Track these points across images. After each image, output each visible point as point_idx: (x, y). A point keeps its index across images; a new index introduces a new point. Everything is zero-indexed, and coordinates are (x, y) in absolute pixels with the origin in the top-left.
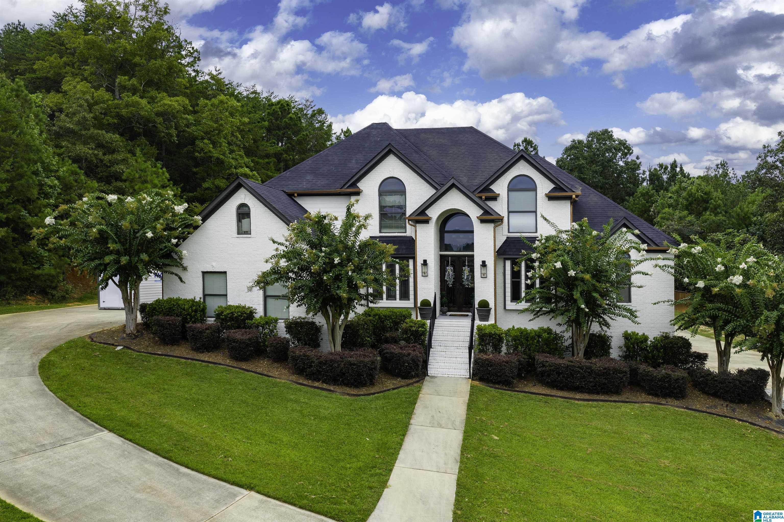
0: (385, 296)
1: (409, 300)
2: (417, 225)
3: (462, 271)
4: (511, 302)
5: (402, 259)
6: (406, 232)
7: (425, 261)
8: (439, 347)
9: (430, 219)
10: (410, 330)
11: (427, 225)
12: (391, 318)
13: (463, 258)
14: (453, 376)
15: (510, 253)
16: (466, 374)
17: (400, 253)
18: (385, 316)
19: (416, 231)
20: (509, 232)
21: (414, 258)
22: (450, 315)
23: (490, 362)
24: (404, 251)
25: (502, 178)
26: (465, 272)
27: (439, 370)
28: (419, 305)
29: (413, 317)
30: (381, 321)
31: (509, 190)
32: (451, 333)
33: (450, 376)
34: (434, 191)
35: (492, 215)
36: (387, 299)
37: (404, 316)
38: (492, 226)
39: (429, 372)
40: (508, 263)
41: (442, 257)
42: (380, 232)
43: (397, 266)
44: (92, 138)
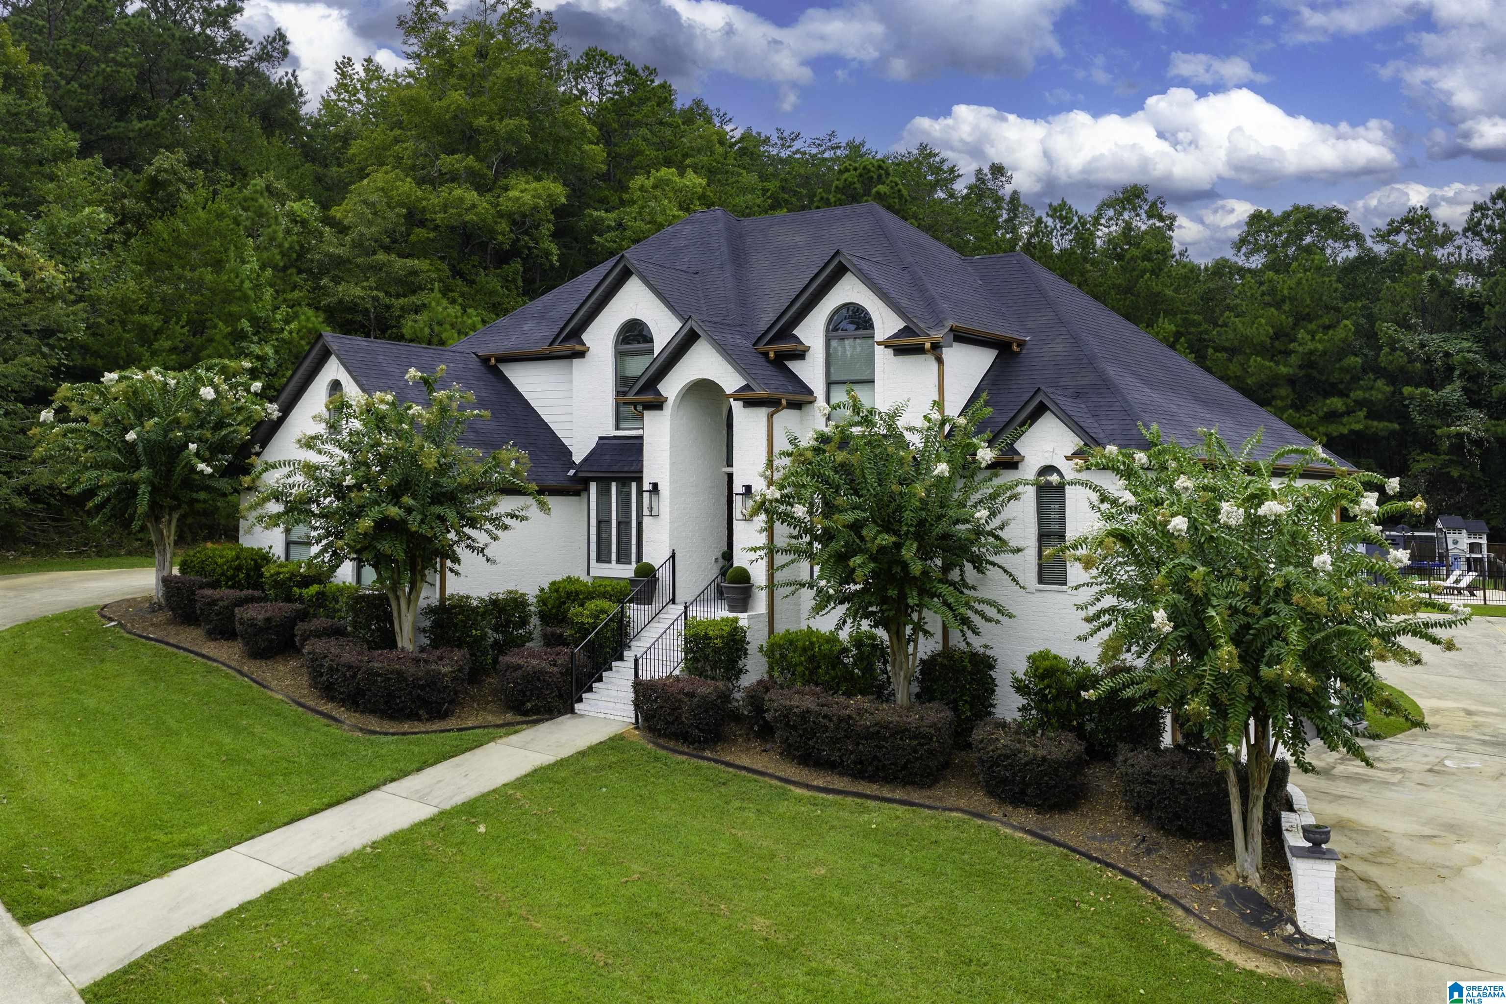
2: (646, 413)
7: (655, 486)
14: (612, 717)
21: (639, 480)
27: (600, 703)
31: (828, 337)
33: (608, 717)
35: (753, 390)
36: (618, 561)
38: (763, 413)
42: (617, 428)
44: (377, 268)
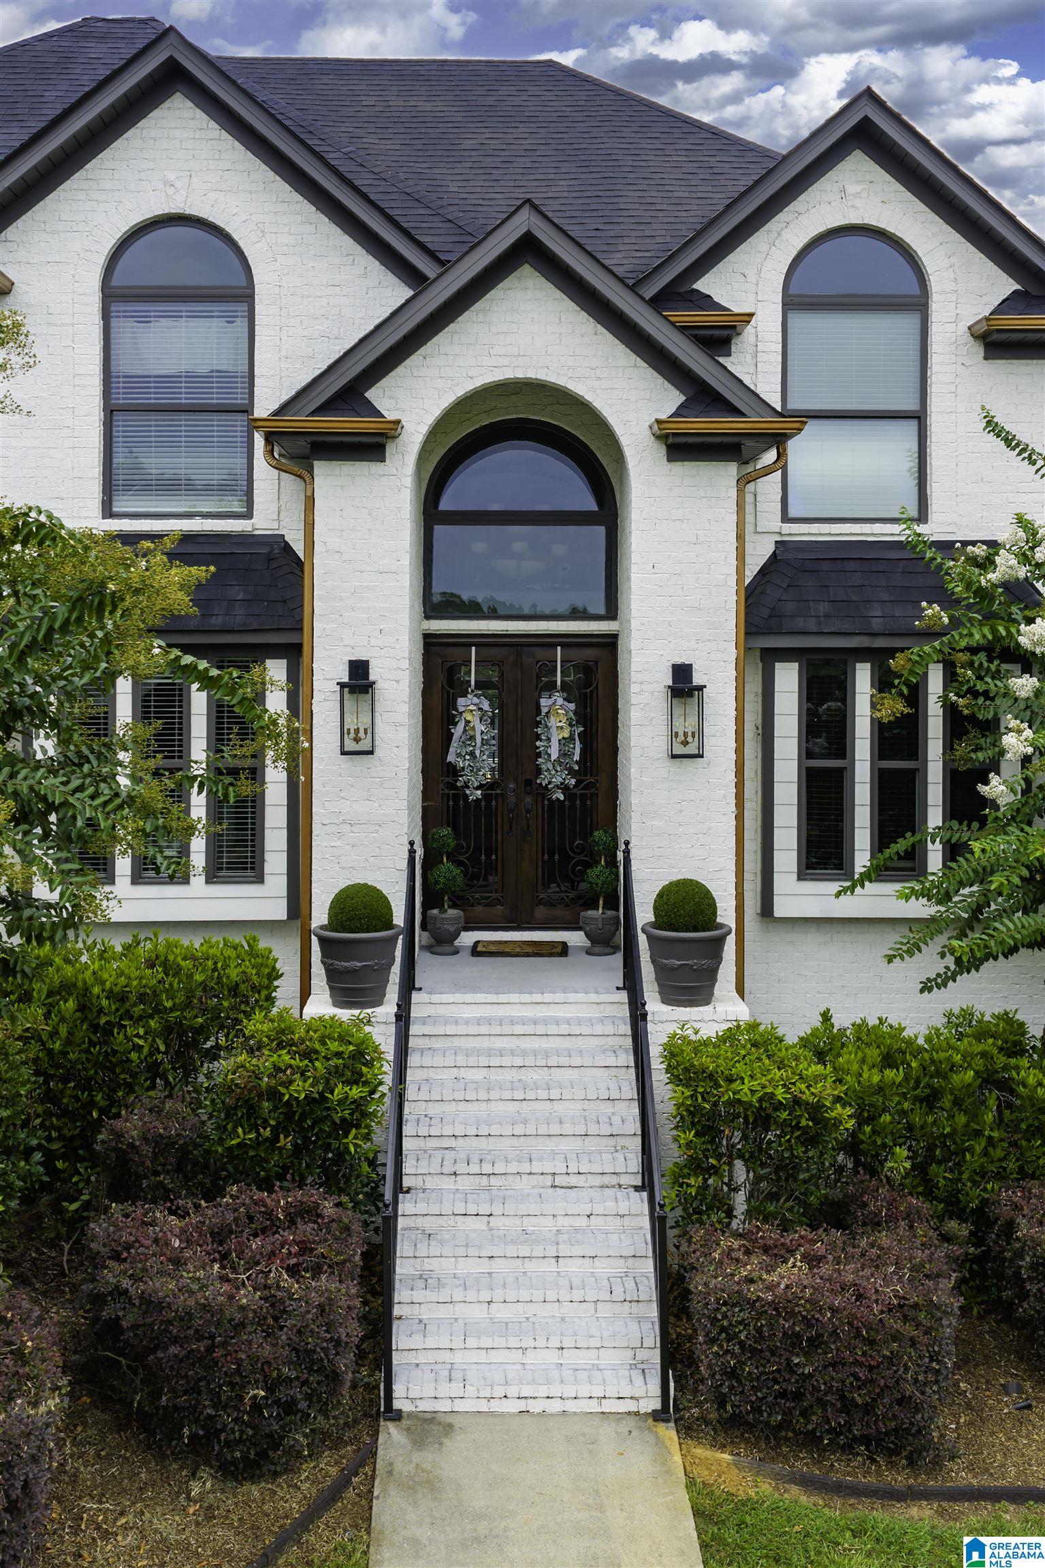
0: (123, 865)
1: (260, 879)
2: (320, 467)
3: (533, 719)
4: (801, 877)
5: (223, 654)
6: (248, 515)
8: (447, 1183)
9: (392, 431)
10: (273, 1094)
11: (375, 467)
12: (158, 1010)
13: (541, 654)
14: (555, 1407)
15: (800, 623)
16: (639, 1388)
17: (216, 622)
18: (120, 997)
19: (310, 502)
20: (786, 518)
21: (295, 652)
22: (477, 951)
23: (808, 1322)
24: (239, 616)
25: (759, 241)
26: (553, 722)
28: (320, 916)
29: (286, 991)
30: (95, 1027)
31: (793, 303)
32: (508, 1075)
33: (535, 1407)
34: (403, 293)
35: (737, 412)
36: (137, 879)
37: (234, 990)
38: (726, 474)
39: (398, 1390)
40: (788, 678)
41: (431, 644)
42: (109, 511)
43: (199, 701)
